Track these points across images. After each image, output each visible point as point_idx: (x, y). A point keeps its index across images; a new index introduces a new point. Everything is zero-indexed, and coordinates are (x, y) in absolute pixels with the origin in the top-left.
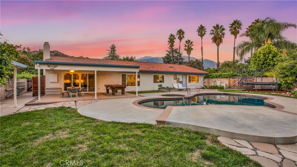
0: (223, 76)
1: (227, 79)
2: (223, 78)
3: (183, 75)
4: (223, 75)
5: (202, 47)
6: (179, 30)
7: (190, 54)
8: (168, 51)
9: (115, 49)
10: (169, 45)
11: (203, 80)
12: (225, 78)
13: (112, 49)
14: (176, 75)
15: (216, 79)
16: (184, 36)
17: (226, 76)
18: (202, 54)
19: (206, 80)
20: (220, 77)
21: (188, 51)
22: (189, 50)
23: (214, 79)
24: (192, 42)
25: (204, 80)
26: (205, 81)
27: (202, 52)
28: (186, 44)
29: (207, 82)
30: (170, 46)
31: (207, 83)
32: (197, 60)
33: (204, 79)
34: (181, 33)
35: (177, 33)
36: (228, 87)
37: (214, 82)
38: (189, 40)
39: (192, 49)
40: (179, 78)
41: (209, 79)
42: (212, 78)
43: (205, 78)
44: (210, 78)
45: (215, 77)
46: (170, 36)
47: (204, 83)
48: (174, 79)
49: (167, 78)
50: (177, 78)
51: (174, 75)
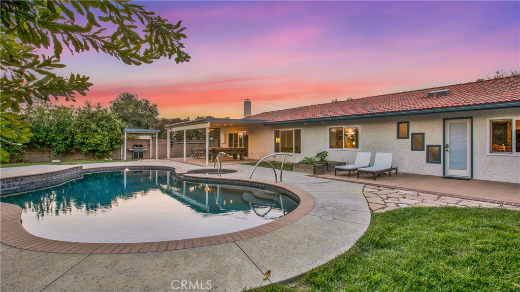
3: (445, 119)
40: (423, 134)
48: (398, 137)
49: (367, 134)
50: (411, 132)
51: (398, 124)
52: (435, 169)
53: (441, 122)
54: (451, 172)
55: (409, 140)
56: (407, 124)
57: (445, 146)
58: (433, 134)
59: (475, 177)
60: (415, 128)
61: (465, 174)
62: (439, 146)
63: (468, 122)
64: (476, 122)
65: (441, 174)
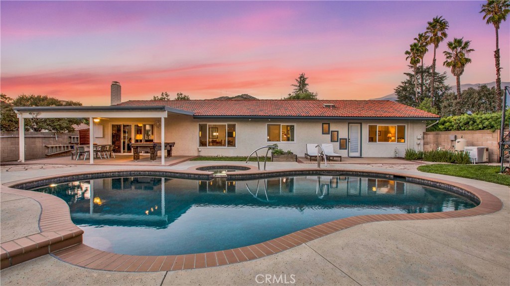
0: (478, 125)
1: (494, 132)
2: (480, 129)
3: (349, 123)
4: (478, 121)
5: (497, 53)
6: (432, 21)
7: (461, 73)
8: (408, 74)
9: (306, 83)
10: (409, 60)
11: (420, 137)
12: (485, 131)
13: (300, 83)
14: (329, 124)
15: (459, 134)
16: (446, 31)
17: (487, 123)
18: (498, 70)
19: (431, 137)
20: (471, 128)
21: (454, 66)
22: (458, 64)
23: (451, 135)
24: (467, 44)
25: (425, 136)
26: (429, 140)
27: (498, 64)
28: (450, 51)
29: (432, 141)
30: (411, 63)
31: (432, 145)
32: (484, 87)
33: (424, 133)
34: (438, 26)
35: (428, 28)
36: (496, 157)
37: (452, 141)
38: (458, 38)
39: (468, 60)
40: (338, 132)
41: (437, 134)
42: (447, 129)
43: (428, 130)
44: (440, 130)
45: (455, 126)
46: (415, 39)
47: (424, 144)
48: (323, 133)
49: (300, 131)
50: (331, 130)
51: (323, 124)
52: (344, 153)
53: (347, 125)
54: (352, 154)
55: (329, 136)
56: (328, 125)
57: (349, 140)
58: (343, 131)
59: (362, 156)
60: (333, 128)
61: (358, 154)
62: (346, 139)
63: (359, 125)
64: (363, 126)
65: (347, 156)
